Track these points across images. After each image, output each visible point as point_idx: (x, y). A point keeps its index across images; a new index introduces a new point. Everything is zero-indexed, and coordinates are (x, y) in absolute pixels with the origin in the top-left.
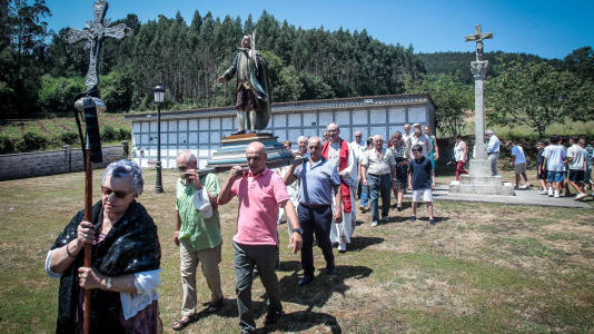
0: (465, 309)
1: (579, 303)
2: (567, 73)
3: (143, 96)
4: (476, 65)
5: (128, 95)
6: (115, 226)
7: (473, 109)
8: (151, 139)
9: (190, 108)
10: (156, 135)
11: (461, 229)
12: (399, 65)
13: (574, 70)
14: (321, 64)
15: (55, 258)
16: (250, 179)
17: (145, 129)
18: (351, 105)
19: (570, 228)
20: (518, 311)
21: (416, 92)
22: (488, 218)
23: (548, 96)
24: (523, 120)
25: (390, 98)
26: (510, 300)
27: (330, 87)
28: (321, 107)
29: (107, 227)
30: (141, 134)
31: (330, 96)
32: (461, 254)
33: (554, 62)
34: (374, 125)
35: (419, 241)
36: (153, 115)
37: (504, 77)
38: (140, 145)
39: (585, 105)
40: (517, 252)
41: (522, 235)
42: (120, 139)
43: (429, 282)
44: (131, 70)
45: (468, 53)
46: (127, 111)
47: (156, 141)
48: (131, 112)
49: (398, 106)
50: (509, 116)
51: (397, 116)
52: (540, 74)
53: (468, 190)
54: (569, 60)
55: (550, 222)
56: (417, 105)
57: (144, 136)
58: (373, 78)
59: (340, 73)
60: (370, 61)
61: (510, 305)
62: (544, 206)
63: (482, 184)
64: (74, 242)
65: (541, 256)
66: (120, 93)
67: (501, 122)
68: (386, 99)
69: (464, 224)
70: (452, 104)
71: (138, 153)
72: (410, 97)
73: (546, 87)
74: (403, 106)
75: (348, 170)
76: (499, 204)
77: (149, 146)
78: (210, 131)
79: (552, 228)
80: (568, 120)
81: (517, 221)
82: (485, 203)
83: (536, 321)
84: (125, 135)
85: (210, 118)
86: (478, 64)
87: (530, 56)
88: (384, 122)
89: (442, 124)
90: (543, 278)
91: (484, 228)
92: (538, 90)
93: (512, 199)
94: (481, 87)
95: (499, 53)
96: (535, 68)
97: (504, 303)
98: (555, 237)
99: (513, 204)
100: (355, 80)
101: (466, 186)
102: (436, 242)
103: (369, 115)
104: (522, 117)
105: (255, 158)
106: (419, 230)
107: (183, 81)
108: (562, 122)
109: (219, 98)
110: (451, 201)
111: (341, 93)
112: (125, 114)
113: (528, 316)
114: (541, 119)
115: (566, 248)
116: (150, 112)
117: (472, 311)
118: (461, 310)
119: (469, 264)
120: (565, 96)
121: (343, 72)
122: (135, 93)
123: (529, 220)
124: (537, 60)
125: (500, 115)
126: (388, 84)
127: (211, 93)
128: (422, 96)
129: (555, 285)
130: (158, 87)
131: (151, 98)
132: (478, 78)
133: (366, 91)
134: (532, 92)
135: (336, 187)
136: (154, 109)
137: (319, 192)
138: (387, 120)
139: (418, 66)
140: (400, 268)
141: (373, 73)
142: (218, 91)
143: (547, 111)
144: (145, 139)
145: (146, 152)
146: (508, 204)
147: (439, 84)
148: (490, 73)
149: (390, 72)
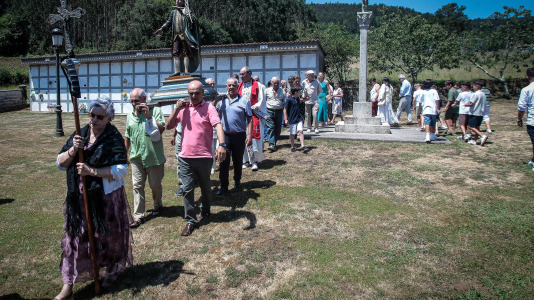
0: (347, 234)
1: (439, 224)
2: (437, 25)
3: (40, 39)
4: (361, 15)
5: (24, 38)
6: (98, 139)
7: (358, 56)
8: (50, 83)
9: (89, 52)
10: (55, 79)
11: (345, 164)
12: (293, 14)
13: (443, 24)
14: (219, 11)
15: (62, 158)
16: (192, 109)
17: (44, 73)
18: (247, 51)
19: (435, 161)
20: (391, 233)
21: (308, 39)
22: (367, 154)
23: (421, 46)
24: (400, 67)
25: (284, 45)
26: (385, 224)
27: (227, 34)
28: (218, 52)
29: (93, 139)
30: (39, 77)
31: (228, 42)
32: (344, 186)
33: (427, 16)
34: (268, 70)
35: (308, 176)
36: (51, 59)
37: (385, 26)
38: (38, 90)
39: (450, 55)
40: (391, 183)
41: (396, 168)
42: (17, 84)
43: (317, 212)
44: (26, 12)
45: (354, 5)
46: (25, 54)
47: (55, 85)
48: (29, 56)
49: (290, 52)
50: (388, 63)
51: (290, 62)
52: (415, 26)
53: (350, 129)
54: (439, 14)
55: (419, 156)
56: (308, 52)
57: (42, 80)
58: (269, 26)
59: (237, 20)
60: (266, 9)
61: (384, 228)
62: (414, 143)
63: (363, 124)
64: (72, 148)
65: (411, 185)
66: (16, 36)
67: (381, 69)
68: (279, 45)
69: (348, 160)
70: (339, 51)
71: (37, 97)
72: (302, 44)
73: (420, 37)
74: (295, 52)
75: (258, 105)
76: (377, 142)
77: (48, 90)
78: (110, 75)
79: (421, 161)
80: (436, 67)
81: (392, 156)
82: (366, 141)
83: (405, 240)
84: (23, 80)
85: (110, 62)
86: (364, 14)
87: (408, 9)
88: (278, 67)
89: (330, 70)
90: (411, 204)
91: (364, 163)
92: (413, 40)
93: (388, 137)
94: (365, 36)
95: (381, 6)
96: (412, 20)
97: (379, 227)
98: (422, 169)
99: (389, 142)
100: (252, 28)
101: (350, 126)
102: (323, 176)
103: (264, 60)
104: (398, 64)
105: (196, 93)
106: (309, 166)
107: (82, 25)
108: (431, 69)
109: (120, 42)
110: (337, 139)
111: (238, 39)
112: (21, 57)
113: (398, 237)
114: (414, 66)
115: (431, 178)
116: (48, 56)
117: (353, 235)
118: (343, 235)
119: (352, 195)
120: (434, 46)
121: (241, 19)
122: (33, 37)
123: (402, 155)
124: (413, 13)
125: (380, 62)
126: (282, 31)
127: (111, 37)
128: (313, 43)
129: (421, 210)
130: (56, 30)
131: (49, 42)
132: (363, 28)
133: (261, 38)
134: (408, 42)
135: (249, 118)
136: (53, 53)
137: (236, 122)
138: (281, 65)
139: (309, 15)
140: (291, 200)
141: (269, 21)
142: (119, 36)
143: (419, 59)
144: (44, 83)
145: (45, 96)
146: (386, 142)
147: (328, 32)
148: (373, 24)
149: (284, 20)
